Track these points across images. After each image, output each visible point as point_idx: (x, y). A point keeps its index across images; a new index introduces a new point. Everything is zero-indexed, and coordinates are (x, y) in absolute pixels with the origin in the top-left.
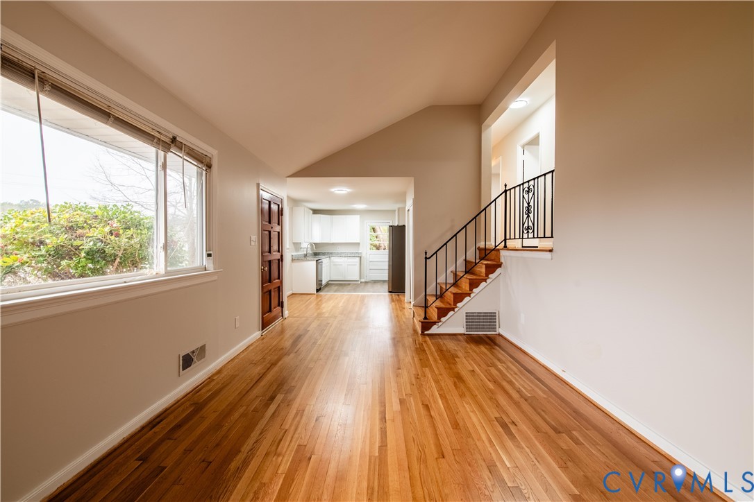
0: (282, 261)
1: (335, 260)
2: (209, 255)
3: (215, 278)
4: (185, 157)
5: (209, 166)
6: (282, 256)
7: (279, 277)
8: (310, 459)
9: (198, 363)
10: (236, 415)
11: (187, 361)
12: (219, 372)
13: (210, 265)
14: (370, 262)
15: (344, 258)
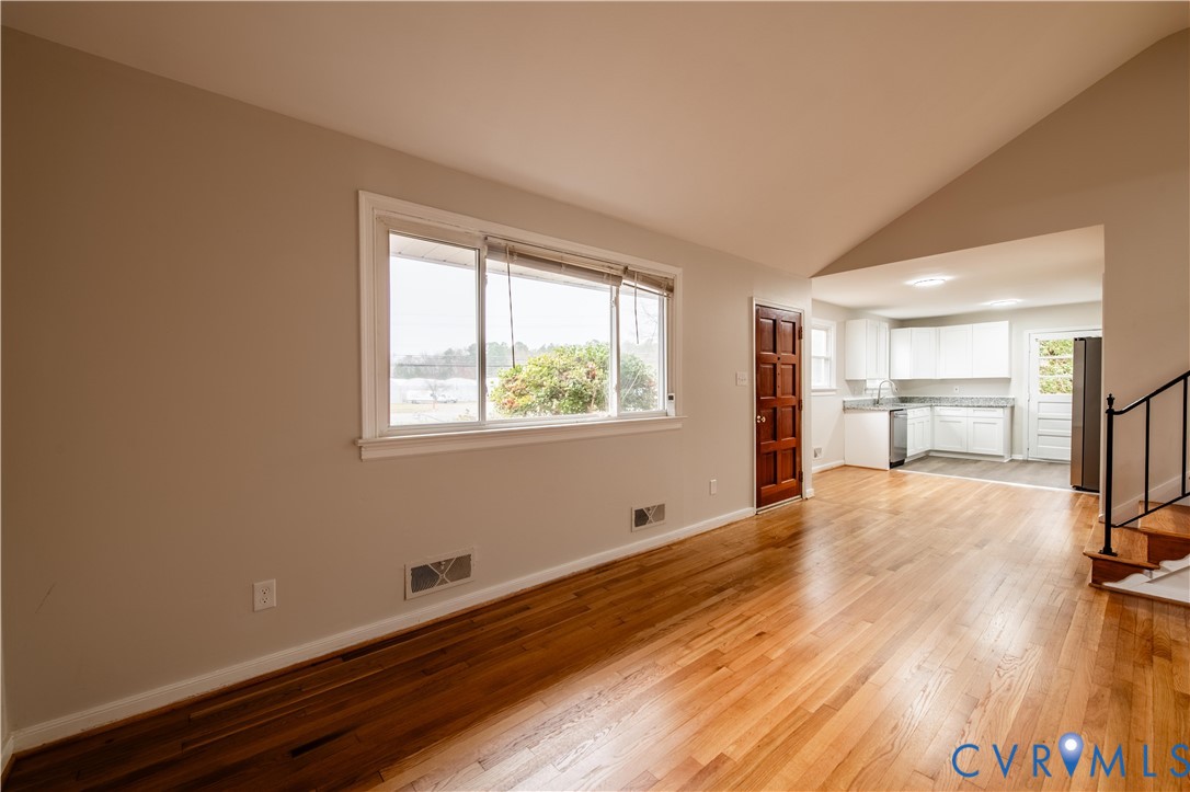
0: (800, 408)
1: (945, 411)
2: (671, 398)
3: (679, 426)
4: (638, 285)
5: (671, 290)
6: (800, 402)
7: (796, 432)
8: (719, 668)
9: (654, 524)
10: (672, 591)
11: (641, 518)
12: (681, 542)
13: (671, 409)
14: (1039, 419)
15: (964, 409)
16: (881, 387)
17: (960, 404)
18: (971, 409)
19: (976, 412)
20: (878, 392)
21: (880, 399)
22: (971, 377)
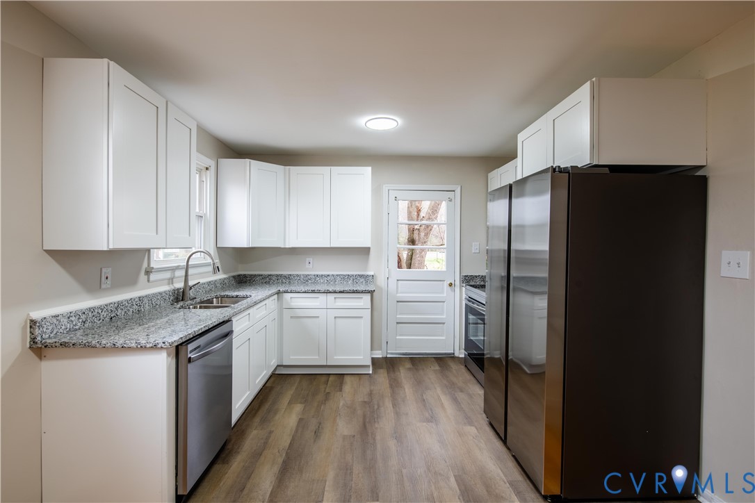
1: (297, 300)
14: (398, 302)
15: (322, 297)
16: (190, 263)
17: (316, 288)
18: (331, 297)
19: (337, 300)
20: (184, 274)
21: (191, 288)
22: (329, 246)
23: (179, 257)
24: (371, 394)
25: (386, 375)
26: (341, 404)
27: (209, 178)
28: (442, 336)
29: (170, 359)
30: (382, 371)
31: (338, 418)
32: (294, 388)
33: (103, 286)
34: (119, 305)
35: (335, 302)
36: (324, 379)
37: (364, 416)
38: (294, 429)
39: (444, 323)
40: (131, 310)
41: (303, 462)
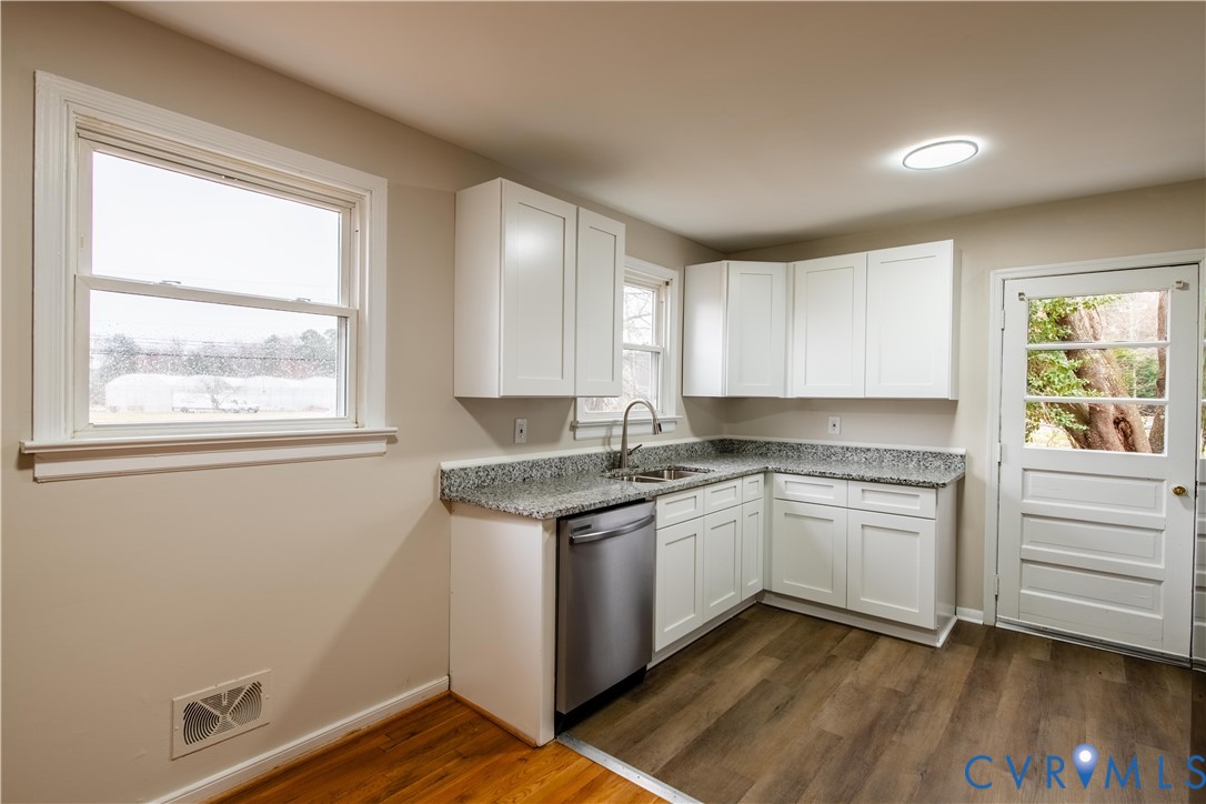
14: (1024, 515)
15: (840, 486)
16: (629, 418)
17: (828, 470)
18: (856, 488)
19: (867, 494)
20: (621, 433)
21: (630, 453)
22: (862, 396)
23: (613, 409)
24: (915, 683)
25: (972, 659)
26: (847, 681)
27: (671, 297)
28: (1151, 610)
29: (547, 535)
30: (967, 648)
31: (828, 700)
32: (780, 632)
33: (517, 440)
34: (534, 465)
35: (863, 498)
36: (838, 631)
37: (880, 715)
38: (748, 691)
39: (1160, 582)
40: (549, 472)
41: (734, 742)
